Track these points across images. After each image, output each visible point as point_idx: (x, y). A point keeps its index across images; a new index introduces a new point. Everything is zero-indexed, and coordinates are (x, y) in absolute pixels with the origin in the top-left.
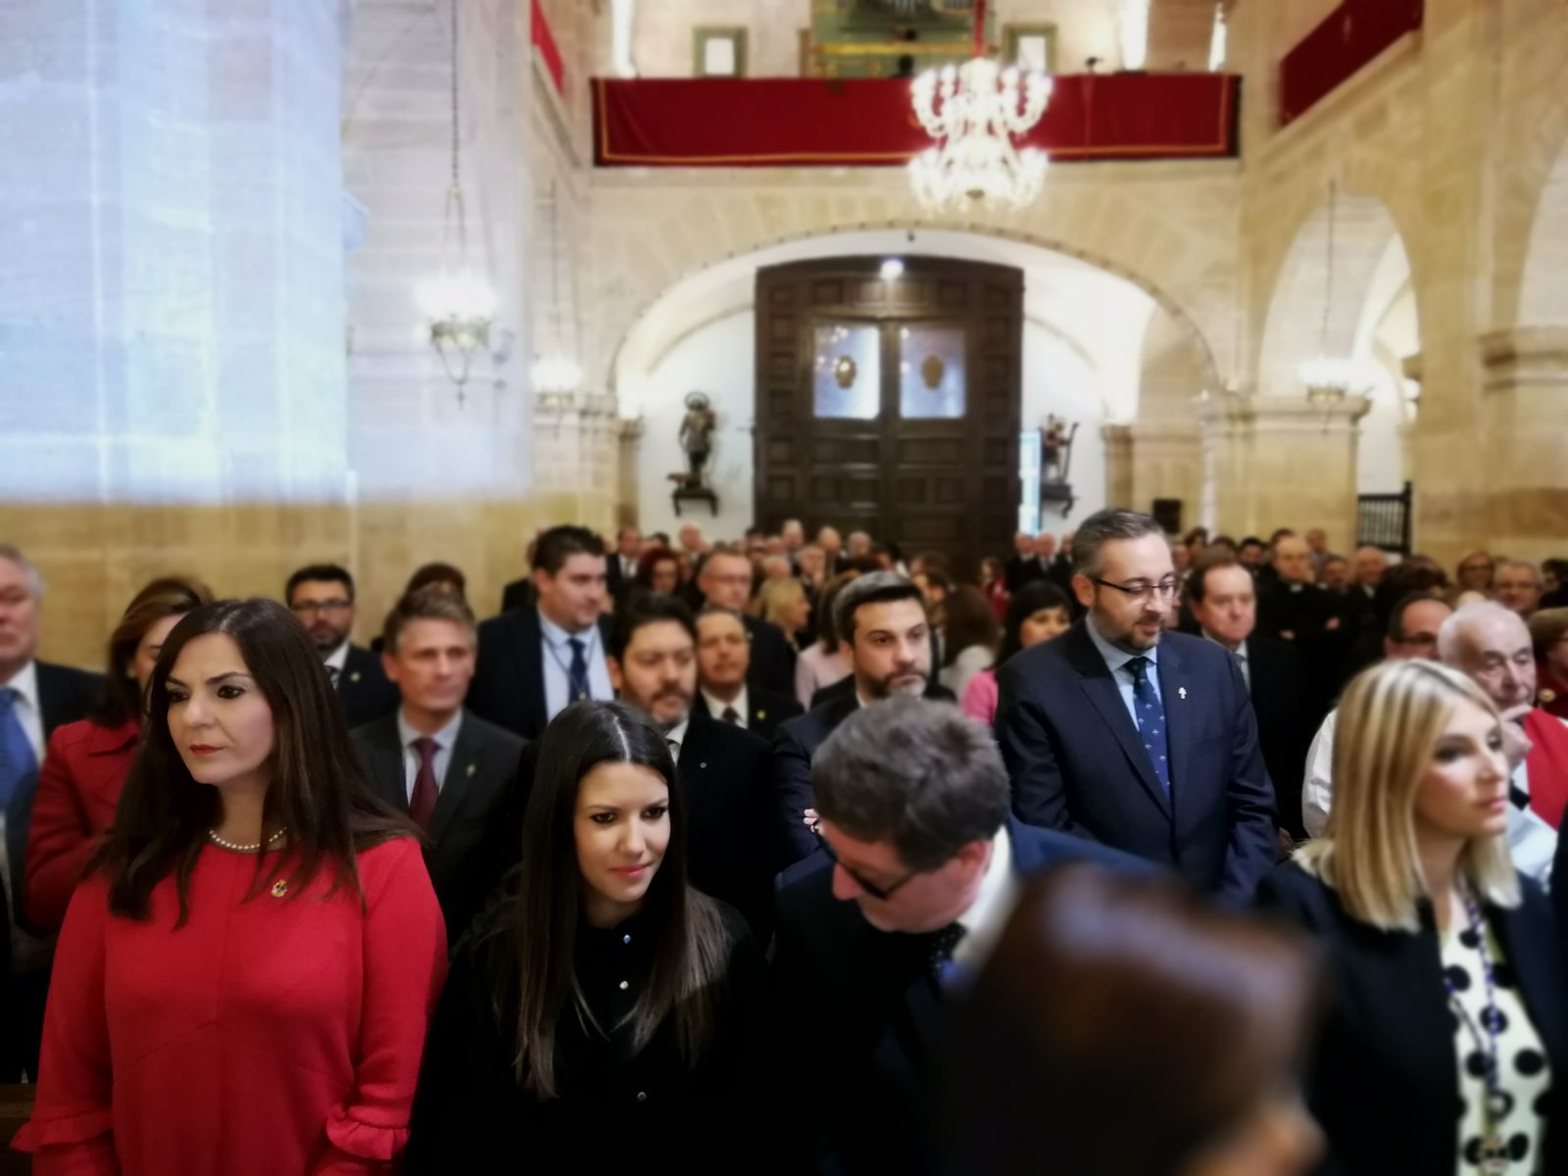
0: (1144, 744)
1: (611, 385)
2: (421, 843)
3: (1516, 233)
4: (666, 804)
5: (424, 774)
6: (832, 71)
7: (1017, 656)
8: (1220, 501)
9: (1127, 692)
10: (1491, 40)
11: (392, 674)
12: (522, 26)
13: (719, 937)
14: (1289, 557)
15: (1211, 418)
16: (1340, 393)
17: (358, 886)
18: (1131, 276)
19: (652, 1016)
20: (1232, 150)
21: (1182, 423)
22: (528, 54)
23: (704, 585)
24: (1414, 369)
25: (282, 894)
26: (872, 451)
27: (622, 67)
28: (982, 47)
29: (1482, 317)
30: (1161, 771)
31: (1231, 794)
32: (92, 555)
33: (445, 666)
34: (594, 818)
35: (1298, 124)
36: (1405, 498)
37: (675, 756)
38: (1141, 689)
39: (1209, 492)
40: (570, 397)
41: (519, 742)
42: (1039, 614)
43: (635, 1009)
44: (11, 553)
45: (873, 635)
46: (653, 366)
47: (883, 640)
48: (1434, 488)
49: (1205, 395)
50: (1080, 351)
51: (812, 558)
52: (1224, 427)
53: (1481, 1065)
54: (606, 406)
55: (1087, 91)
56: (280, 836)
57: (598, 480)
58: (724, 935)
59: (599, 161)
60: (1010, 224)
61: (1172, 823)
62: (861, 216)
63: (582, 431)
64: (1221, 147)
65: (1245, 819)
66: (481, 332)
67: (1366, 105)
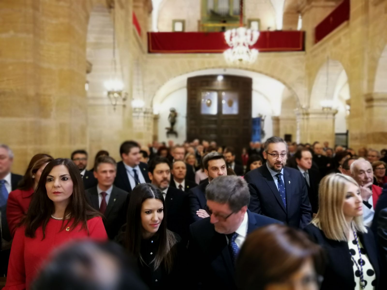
0: (280, 195)
1: (152, 106)
2: (102, 217)
3: (373, 70)
4: (163, 209)
5: (103, 201)
6: (206, 30)
7: (249, 172)
8: (301, 134)
9: (276, 181)
10: (366, 23)
11: (96, 176)
12: (131, 20)
13: (174, 241)
14: (317, 149)
15: (299, 114)
16: (330, 108)
17: (87, 229)
18: (279, 80)
19: (158, 261)
20: (303, 49)
21: (291, 115)
22: (132, 27)
23: (173, 155)
24: (348, 103)
25: (68, 230)
26: (215, 122)
27: (155, 29)
28: (242, 24)
29: (365, 90)
30: (284, 202)
31: (301, 207)
32: (24, 147)
33: (109, 175)
34: (146, 212)
35: (320, 43)
36: (347, 134)
37: (164, 197)
38: (279, 181)
39: (298, 133)
40: (141, 109)
41: (126, 193)
42: (254, 162)
43: (154, 259)
44: (5, 147)
45: (213, 168)
46: (162, 101)
47: (215, 169)
48: (354, 132)
49: (297, 109)
50: (266, 98)
51: (200, 148)
52: (302, 116)
53: (359, 274)
54: (150, 111)
55: (268, 35)
56: (68, 216)
57: (148, 129)
58: (176, 241)
59: (149, 52)
60: (249, 67)
61: (287, 215)
62: (213, 65)
63: (145, 117)
64: (301, 48)
65: (304, 213)
66: (119, 93)
67: (336, 38)
